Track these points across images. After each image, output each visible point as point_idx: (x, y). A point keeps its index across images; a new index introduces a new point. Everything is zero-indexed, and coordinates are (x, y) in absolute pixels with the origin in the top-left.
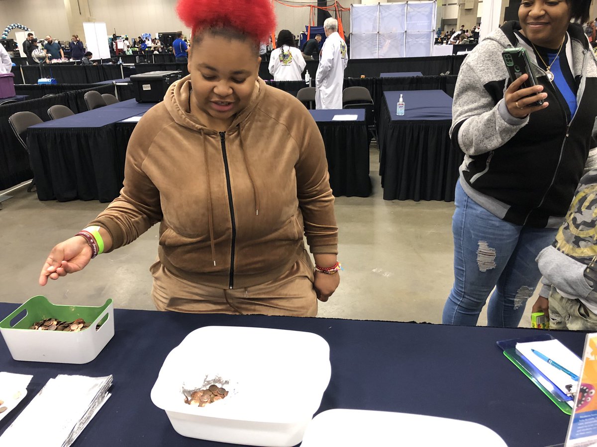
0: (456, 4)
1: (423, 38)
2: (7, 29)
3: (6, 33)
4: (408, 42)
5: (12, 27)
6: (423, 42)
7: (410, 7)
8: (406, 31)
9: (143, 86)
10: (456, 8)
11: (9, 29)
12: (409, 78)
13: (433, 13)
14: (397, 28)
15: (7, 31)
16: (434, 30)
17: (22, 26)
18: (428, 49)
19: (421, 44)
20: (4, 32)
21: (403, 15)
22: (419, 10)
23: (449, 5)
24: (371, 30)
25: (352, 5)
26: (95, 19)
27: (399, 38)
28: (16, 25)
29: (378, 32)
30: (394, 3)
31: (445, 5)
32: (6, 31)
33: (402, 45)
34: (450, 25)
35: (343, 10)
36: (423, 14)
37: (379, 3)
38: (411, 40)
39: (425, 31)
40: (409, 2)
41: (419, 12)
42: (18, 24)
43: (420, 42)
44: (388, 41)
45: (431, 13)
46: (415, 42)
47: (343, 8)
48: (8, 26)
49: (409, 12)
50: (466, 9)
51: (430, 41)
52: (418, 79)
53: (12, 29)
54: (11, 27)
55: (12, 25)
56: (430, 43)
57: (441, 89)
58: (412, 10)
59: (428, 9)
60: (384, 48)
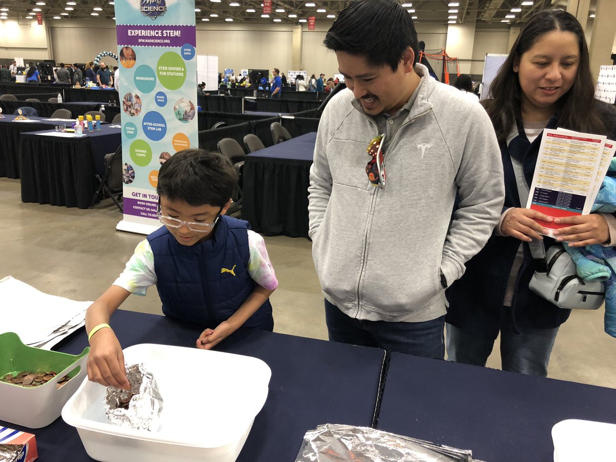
2: (99, 56)
3: (98, 59)
5: (104, 54)
11: (101, 56)
15: (99, 58)
17: (114, 54)
20: (96, 59)
28: (108, 53)
42: (110, 52)
47: (449, 58)
48: (101, 53)
53: (104, 56)
54: (103, 55)
55: (105, 52)
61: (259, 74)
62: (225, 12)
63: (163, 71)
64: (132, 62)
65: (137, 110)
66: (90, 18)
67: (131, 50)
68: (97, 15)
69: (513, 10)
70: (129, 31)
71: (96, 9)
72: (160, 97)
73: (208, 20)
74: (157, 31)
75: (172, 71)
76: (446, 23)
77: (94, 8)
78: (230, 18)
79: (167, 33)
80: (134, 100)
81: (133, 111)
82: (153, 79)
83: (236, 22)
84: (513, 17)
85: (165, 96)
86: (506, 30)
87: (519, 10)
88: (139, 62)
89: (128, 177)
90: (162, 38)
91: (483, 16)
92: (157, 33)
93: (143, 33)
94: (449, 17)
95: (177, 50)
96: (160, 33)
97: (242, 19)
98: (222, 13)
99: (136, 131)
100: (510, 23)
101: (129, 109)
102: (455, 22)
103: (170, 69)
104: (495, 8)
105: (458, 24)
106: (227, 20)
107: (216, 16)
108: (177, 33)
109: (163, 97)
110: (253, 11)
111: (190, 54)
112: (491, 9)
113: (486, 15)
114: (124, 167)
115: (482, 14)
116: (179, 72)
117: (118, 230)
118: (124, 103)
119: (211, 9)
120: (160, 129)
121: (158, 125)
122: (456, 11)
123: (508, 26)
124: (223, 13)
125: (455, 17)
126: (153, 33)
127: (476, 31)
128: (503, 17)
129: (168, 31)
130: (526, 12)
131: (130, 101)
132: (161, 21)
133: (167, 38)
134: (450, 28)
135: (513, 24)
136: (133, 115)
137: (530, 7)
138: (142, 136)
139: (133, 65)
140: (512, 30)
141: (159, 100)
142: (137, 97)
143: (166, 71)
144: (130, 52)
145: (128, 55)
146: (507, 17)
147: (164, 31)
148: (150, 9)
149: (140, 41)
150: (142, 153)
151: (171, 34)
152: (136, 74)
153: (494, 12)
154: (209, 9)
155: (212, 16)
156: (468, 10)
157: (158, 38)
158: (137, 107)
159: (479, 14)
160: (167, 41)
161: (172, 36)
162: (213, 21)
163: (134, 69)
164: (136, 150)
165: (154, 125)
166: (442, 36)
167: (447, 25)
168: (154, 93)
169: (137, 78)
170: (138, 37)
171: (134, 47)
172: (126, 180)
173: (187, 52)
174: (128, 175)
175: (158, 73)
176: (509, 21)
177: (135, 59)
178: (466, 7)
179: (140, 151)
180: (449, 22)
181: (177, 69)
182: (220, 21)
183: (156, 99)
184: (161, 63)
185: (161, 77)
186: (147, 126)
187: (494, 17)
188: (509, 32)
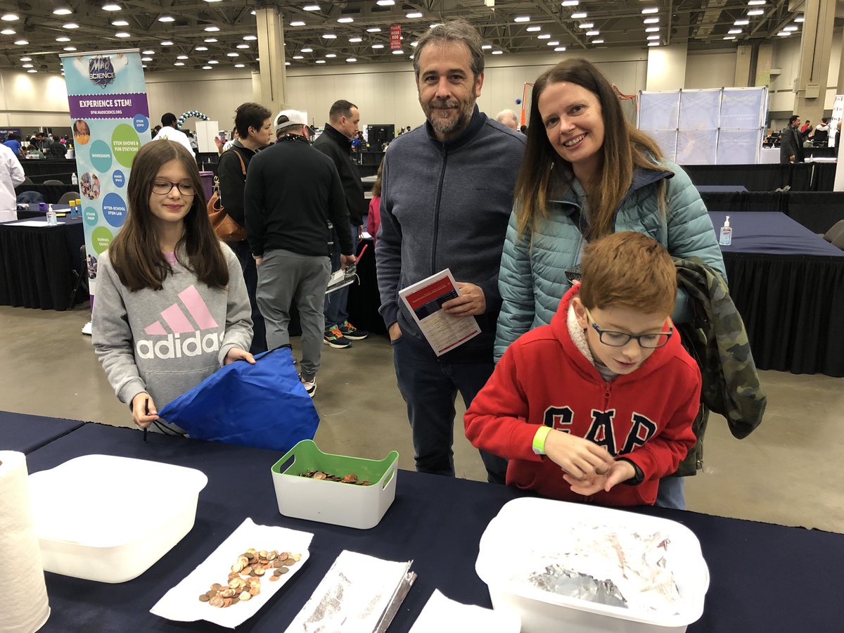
0: (791, 90)
1: (744, 139)
2: (182, 117)
3: (181, 121)
4: (722, 143)
5: (189, 115)
6: (744, 143)
7: (727, 96)
8: (719, 129)
9: (365, 193)
10: (792, 95)
11: (185, 117)
12: (730, 194)
13: (762, 103)
14: (705, 124)
15: (182, 120)
16: (763, 127)
17: (201, 114)
18: (753, 154)
19: (742, 146)
21: (716, 106)
22: (740, 100)
23: (778, 91)
24: (668, 126)
25: (640, 91)
26: (289, 107)
27: (709, 138)
28: (194, 113)
29: (678, 129)
30: (704, 90)
31: (773, 92)
32: (180, 120)
33: (712, 147)
34: (780, 119)
35: (622, 97)
36: (746, 105)
37: (681, 90)
38: (726, 140)
39: (750, 128)
40: (725, 89)
41: (739, 102)
42: (197, 112)
43: (741, 143)
44: (691, 142)
45: (759, 103)
46: (732, 144)
47: (622, 95)
49: (725, 102)
50: (807, 98)
51: (755, 142)
52: (744, 195)
54: (187, 115)
55: (189, 112)
56: (755, 146)
57: (779, 211)
58: (728, 99)
59: (754, 98)
60: (685, 151)
61: (382, 130)
62: (345, 50)
63: (118, 146)
64: (86, 137)
65: (95, 192)
66: (174, 70)
67: (84, 124)
68: (182, 64)
69: (737, 23)
70: (81, 102)
71: (180, 58)
72: (117, 177)
73: (324, 62)
74: (108, 101)
75: (127, 146)
76: (644, 46)
77: (178, 56)
78: (353, 58)
79: (118, 102)
80: (92, 181)
81: (92, 194)
82: (108, 156)
83: (361, 62)
84: (739, 31)
85: (123, 175)
86: (732, 50)
87: (746, 22)
88: (93, 137)
89: (93, 271)
90: (114, 108)
91: (696, 33)
92: (109, 103)
93: (95, 103)
94: (649, 38)
95: (129, 121)
96: (111, 103)
97: (368, 58)
98: (340, 52)
99: (96, 216)
100: (737, 41)
101: (88, 192)
102: (658, 44)
103: (125, 143)
104: (711, 22)
105: (661, 46)
106: (348, 60)
107: (334, 56)
108: (128, 103)
109: (121, 177)
110: (381, 46)
111: (143, 125)
112: (706, 23)
113: (701, 32)
114: (88, 259)
115: (695, 31)
116: (133, 146)
117: (84, 334)
118: (82, 185)
119: (326, 47)
120: (121, 214)
121: (118, 209)
122: (657, 29)
123: (733, 45)
124: (343, 51)
125: (657, 37)
126: (104, 103)
127: (688, 55)
128: (725, 32)
129: (119, 101)
130: (757, 24)
131: (88, 182)
132: (112, 89)
133: (118, 108)
134: (651, 52)
135: (741, 41)
136: (92, 198)
137: (760, 17)
138: (103, 222)
139: (87, 141)
140: (740, 50)
141: (117, 180)
142: (95, 178)
143: (122, 146)
144: (83, 126)
145: (81, 129)
146: (730, 32)
147: (115, 101)
148: (99, 76)
149: (92, 112)
150: (104, 242)
151: (122, 103)
152: (92, 151)
153: (711, 28)
154: (323, 48)
155: (328, 56)
156: (675, 27)
157: (110, 109)
158: (95, 188)
159: (691, 29)
160: (119, 112)
161: (123, 105)
162: (330, 63)
163: (89, 145)
164: (99, 239)
165: (114, 208)
166: (641, 65)
167: (646, 49)
168: (111, 172)
169: (93, 156)
170: (90, 108)
171: (88, 121)
172: (91, 274)
173: (139, 123)
174: (93, 268)
175: (114, 149)
176: (734, 38)
177: (89, 134)
178: (670, 23)
179: (102, 240)
180: (649, 45)
181: (132, 143)
182: (340, 62)
183: (114, 179)
184: (115, 138)
185: (117, 153)
186: (108, 210)
187: (711, 33)
188: (736, 52)
